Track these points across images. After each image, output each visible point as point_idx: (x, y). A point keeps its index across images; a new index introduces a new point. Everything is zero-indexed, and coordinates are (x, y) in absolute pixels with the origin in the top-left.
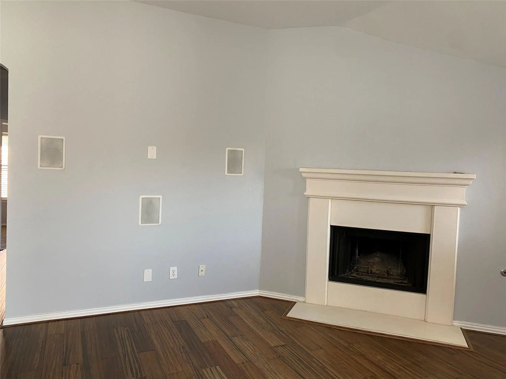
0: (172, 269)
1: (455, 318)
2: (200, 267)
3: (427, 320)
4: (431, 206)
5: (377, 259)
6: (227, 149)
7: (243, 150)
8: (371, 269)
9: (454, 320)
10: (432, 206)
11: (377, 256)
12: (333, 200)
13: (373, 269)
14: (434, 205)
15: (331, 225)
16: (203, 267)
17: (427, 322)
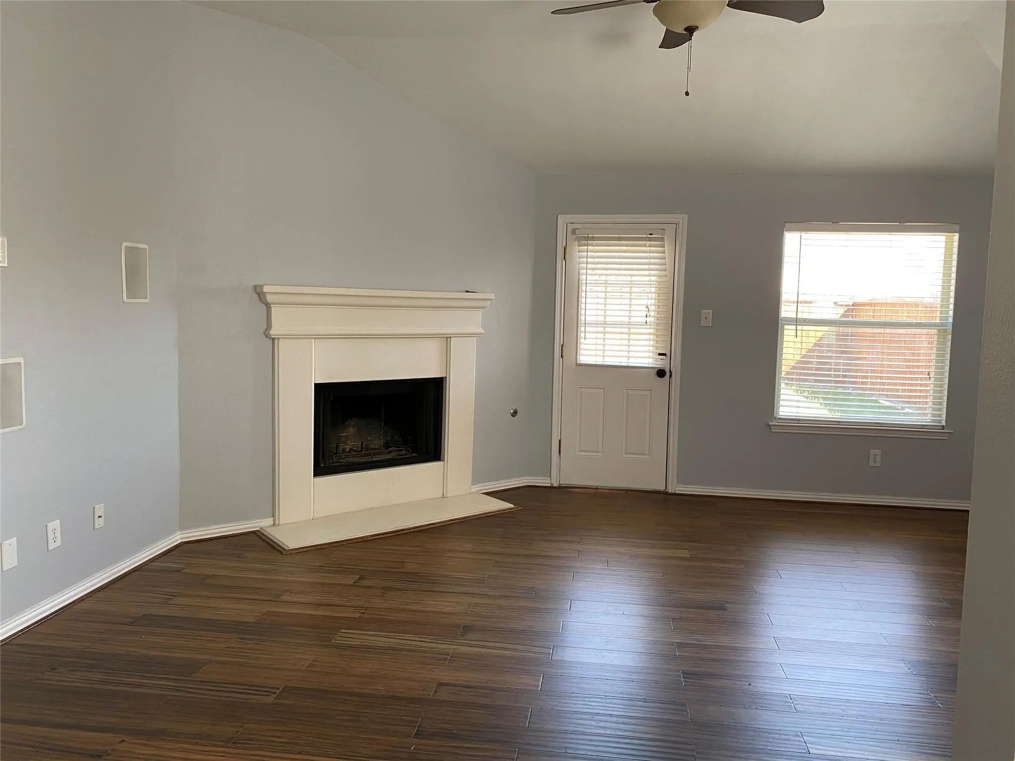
0: (51, 526)
1: (475, 481)
2: (96, 509)
3: (447, 495)
4: (445, 338)
5: (351, 430)
6: (125, 244)
7: (146, 246)
8: (344, 447)
9: (472, 485)
10: (448, 338)
11: (353, 425)
12: (316, 340)
13: (346, 447)
14: (450, 337)
15: (316, 383)
16: (100, 510)
17: (446, 497)
